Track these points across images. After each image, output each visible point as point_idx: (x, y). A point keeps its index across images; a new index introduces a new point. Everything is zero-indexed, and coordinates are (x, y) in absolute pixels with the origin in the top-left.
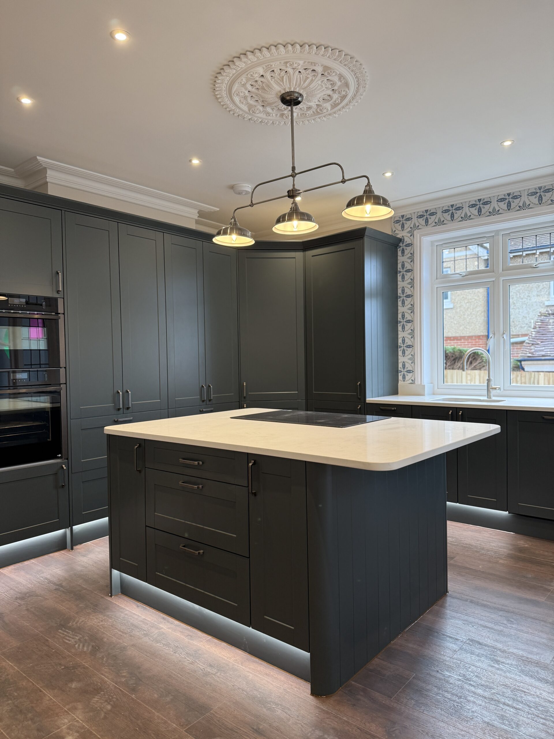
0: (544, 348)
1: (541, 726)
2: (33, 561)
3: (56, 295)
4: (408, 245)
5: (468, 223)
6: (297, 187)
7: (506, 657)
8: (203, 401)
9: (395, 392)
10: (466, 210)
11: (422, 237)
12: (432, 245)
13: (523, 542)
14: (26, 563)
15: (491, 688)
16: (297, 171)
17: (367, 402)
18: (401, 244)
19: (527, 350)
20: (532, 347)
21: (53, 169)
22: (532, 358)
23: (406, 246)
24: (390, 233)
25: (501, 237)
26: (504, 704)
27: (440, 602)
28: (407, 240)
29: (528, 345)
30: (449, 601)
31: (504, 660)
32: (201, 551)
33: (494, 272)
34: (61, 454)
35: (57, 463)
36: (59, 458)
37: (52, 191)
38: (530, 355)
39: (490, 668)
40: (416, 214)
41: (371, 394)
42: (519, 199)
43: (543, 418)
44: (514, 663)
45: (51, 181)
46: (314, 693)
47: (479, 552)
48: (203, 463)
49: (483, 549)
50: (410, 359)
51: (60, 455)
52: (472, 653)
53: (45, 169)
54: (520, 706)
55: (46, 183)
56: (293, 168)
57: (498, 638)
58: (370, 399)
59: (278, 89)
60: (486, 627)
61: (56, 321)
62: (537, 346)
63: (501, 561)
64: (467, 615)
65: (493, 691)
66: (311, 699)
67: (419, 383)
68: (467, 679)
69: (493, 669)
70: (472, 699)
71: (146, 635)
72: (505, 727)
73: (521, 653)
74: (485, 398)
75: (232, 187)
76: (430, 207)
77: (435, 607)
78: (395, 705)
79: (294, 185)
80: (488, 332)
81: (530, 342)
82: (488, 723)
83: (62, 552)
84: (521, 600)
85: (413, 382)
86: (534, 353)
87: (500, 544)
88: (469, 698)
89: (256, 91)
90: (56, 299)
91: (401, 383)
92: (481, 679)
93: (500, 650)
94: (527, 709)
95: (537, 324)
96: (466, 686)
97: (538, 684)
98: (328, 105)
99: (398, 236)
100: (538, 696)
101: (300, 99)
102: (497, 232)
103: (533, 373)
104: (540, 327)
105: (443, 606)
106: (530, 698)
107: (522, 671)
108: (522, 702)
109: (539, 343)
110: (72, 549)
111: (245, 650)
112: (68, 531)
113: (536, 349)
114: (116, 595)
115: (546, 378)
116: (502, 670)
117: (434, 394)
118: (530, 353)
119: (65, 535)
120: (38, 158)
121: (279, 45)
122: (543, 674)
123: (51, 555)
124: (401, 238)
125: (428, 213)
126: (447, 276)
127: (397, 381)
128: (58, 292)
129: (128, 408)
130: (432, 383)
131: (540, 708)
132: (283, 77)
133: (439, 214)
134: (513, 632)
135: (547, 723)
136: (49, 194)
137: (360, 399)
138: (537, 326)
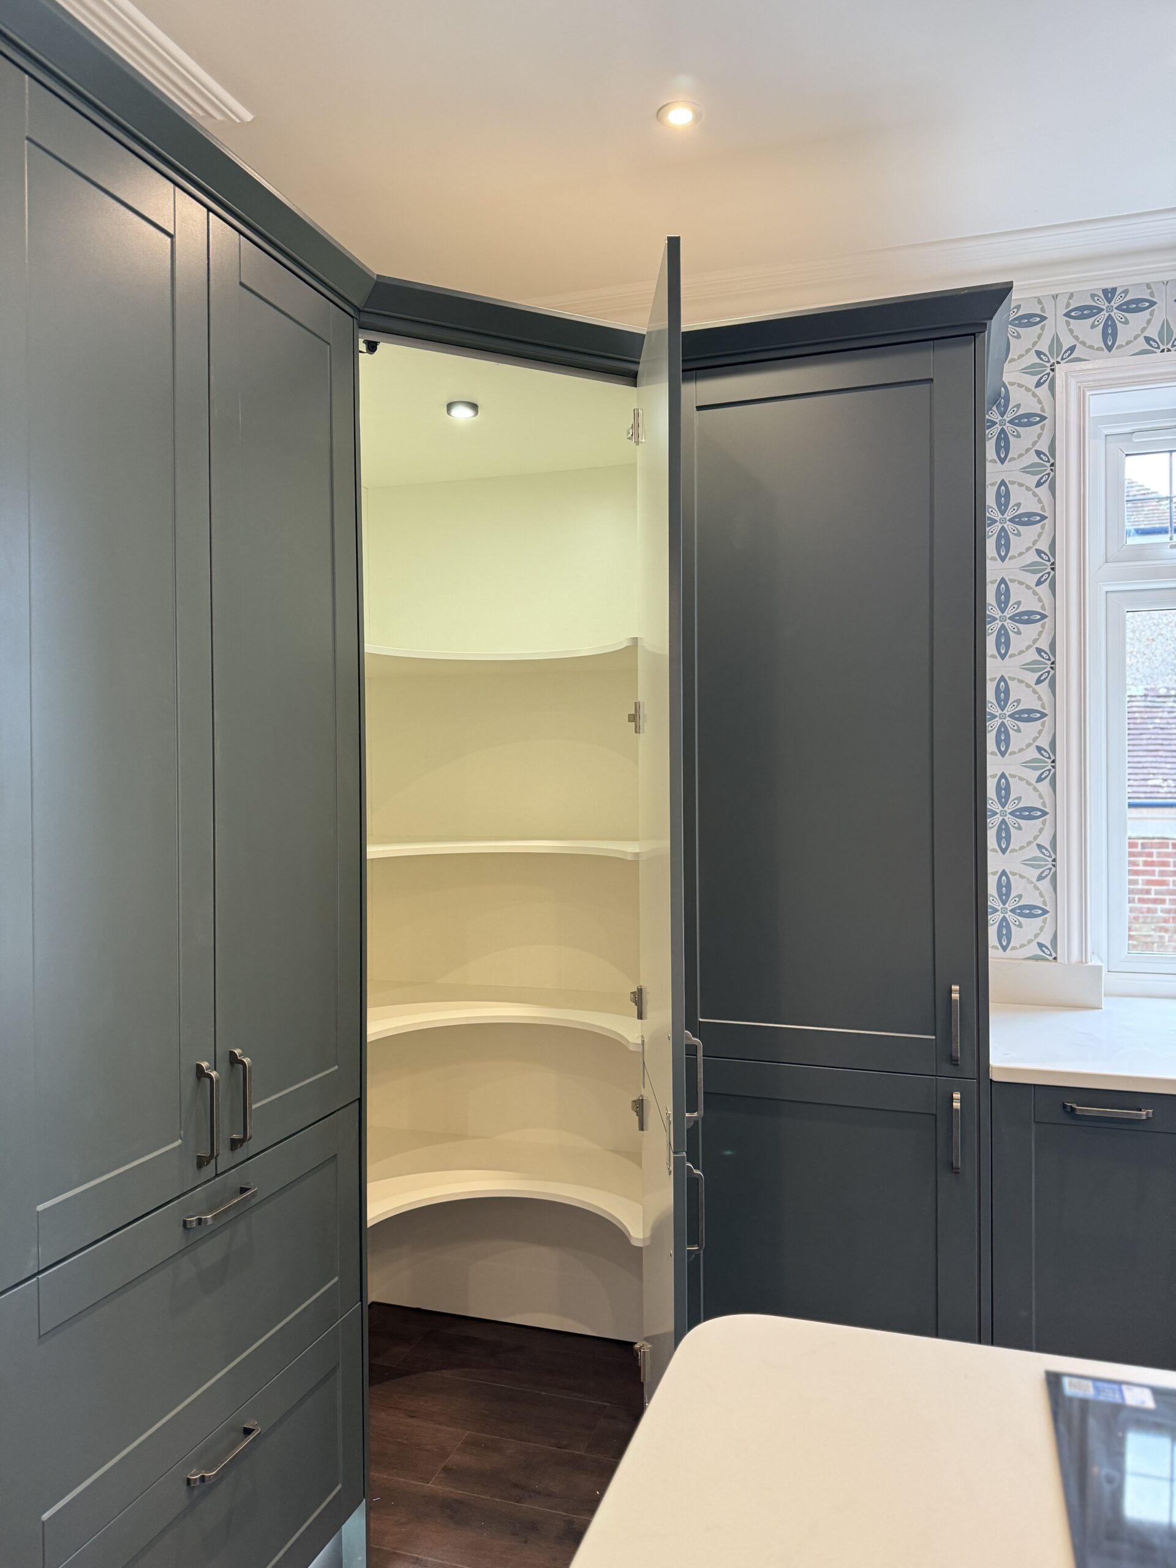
4: (1026, 420)
11: (1090, 393)
17: (995, 1077)
18: (994, 416)
23: (1018, 421)
28: (1024, 401)
40: (1062, 301)
50: (1031, 863)
76: (1126, 277)
85: (1049, 952)
91: (992, 956)
125: (1117, 301)
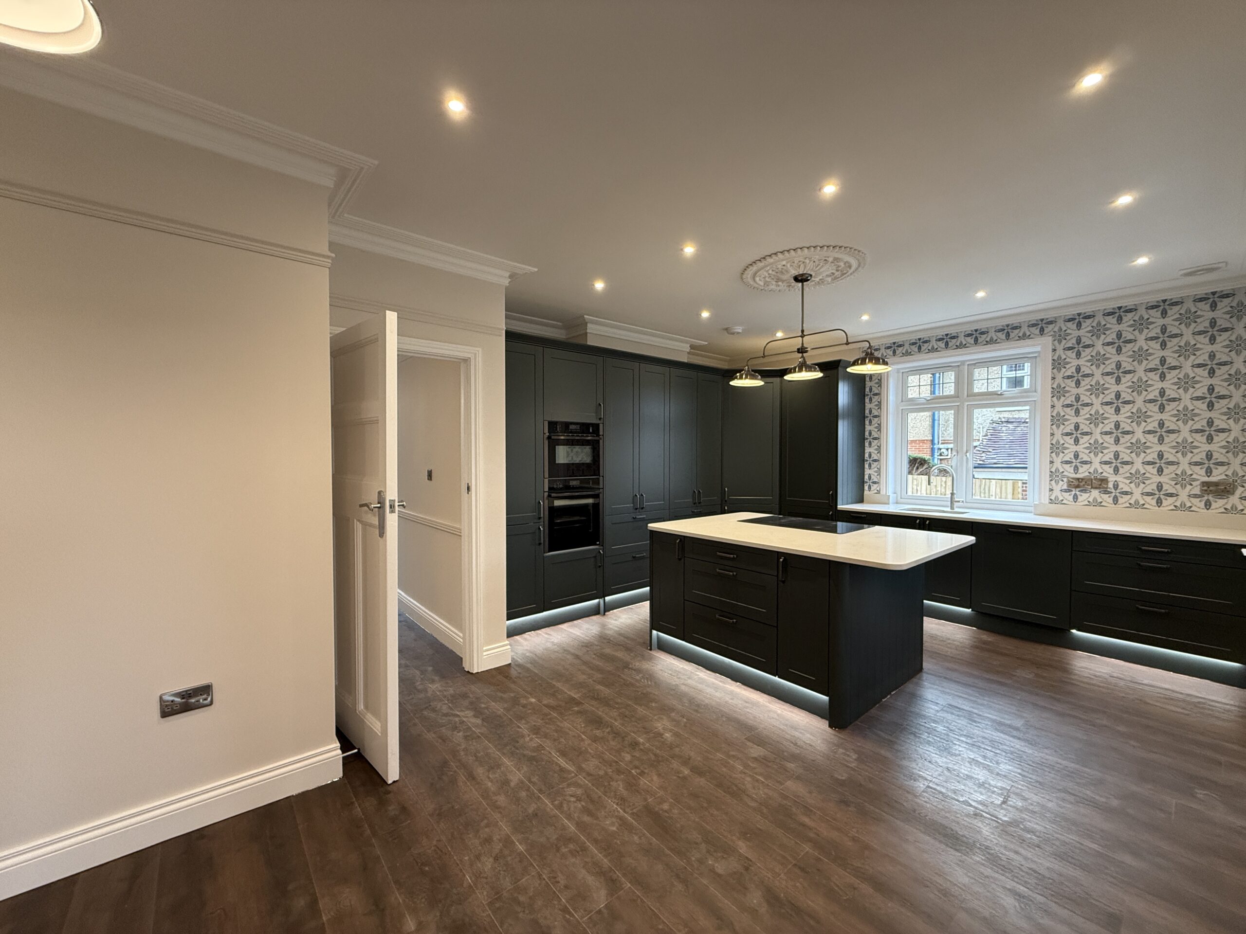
0: (996, 456)
1: (1017, 766)
2: (579, 621)
3: (598, 422)
5: (935, 354)
6: (805, 345)
7: (982, 719)
8: (694, 504)
9: (861, 500)
10: (934, 343)
12: (898, 372)
13: (986, 636)
14: (575, 622)
15: (971, 738)
16: (805, 333)
17: (838, 509)
19: (978, 457)
20: (983, 455)
21: (592, 322)
22: (983, 466)
25: (966, 367)
26: (984, 749)
27: (918, 676)
29: (978, 452)
30: (925, 676)
31: (980, 721)
32: (735, 620)
33: (958, 397)
34: (599, 541)
35: (597, 549)
36: (597, 545)
37: (591, 342)
38: (981, 462)
39: (969, 725)
41: (841, 502)
42: (986, 335)
43: (1008, 530)
44: (989, 723)
45: (591, 331)
46: (831, 726)
47: (944, 641)
48: (737, 556)
49: (949, 639)
50: (876, 472)
51: (598, 543)
52: (952, 713)
53: (586, 323)
54: (998, 751)
55: (586, 334)
56: (803, 331)
57: (972, 705)
58: (840, 507)
59: (794, 272)
60: (960, 697)
61: (598, 442)
62: (988, 453)
63: (967, 650)
64: (942, 687)
65: (974, 740)
66: (829, 730)
67: (884, 493)
68: (951, 730)
69: (972, 726)
70: (957, 743)
71: (689, 678)
72: (987, 763)
73: (994, 717)
74: (949, 509)
75: (726, 329)
76: (898, 340)
77: (914, 680)
78: (896, 740)
79: (803, 344)
80: (933, 436)
81: (980, 450)
82: (973, 759)
83: (598, 616)
84: (989, 680)
85: (879, 492)
86: (986, 461)
87: (964, 637)
88: (955, 742)
89: (775, 274)
90: (598, 425)
91: (866, 492)
92: (963, 731)
93: (976, 714)
94: (1004, 754)
95: (988, 431)
96: (950, 734)
97: (1011, 739)
98: (829, 279)
100: (1012, 747)
101: (809, 278)
102: (963, 362)
103: (984, 480)
104: (991, 435)
105: (920, 679)
106: (1006, 747)
107: (996, 729)
108: (999, 749)
109: (991, 450)
110: (604, 614)
111: (769, 694)
112: (602, 601)
113: (987, 456)
114: (655, 650)
115: (998, 485)
116: (979, 727)
117: (897, 503)
118: (980, 461)
119: (599, 604)
120: (585, 316)
121: (805, 248)
122: (1015, 733)
123: (591, 618)
125: (896, 345)
126: (912, 400)
127: (863, 490)
128: (600, 419)
129: (643, 508)
130: (895, 493)
131: (1015, 755)
132: (800, 265)
133: (907, 346)
134: (985, 702)
135: (1022, 764)
136: (589, 343)
137: (832, 506)
138: (989, 434)
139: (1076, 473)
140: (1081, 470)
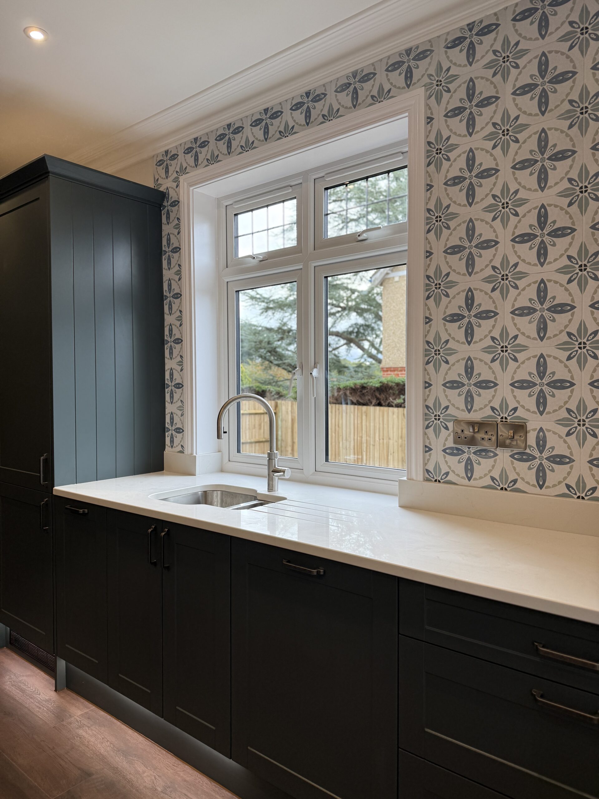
4: (174, 204)
10: (249, 133)
11: (191, 188)
17: (54, 493)
18: (165, 203)
23: (172, 205)
24: (151, 185)
25: (313, 184)
28: (172, 194)
41: (60, 478)
42: (323, 101)
50: (179, 409)
67: (189, 452)
85: (183, 449)
91: (167, 450)
99: (161, 189)
124: (165, 191)
125: (198, 143)
127: (164, 445)
133: (212, 144)
139: (469, 411)
140: (478, 402)
